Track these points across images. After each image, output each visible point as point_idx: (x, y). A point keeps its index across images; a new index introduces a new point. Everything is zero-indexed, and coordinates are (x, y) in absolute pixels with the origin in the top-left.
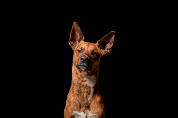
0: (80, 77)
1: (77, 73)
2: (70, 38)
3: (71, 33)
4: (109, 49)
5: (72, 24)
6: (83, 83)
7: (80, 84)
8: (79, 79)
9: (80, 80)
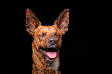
0: (44, 62)
1: (40, 59)
2: (27, 25)
3: (26, 20)
4: (67, 27)
5: (26, 12)
6: (48, 68)
7: (46, 70)
8: (43, 64)
9: (45, 66)
